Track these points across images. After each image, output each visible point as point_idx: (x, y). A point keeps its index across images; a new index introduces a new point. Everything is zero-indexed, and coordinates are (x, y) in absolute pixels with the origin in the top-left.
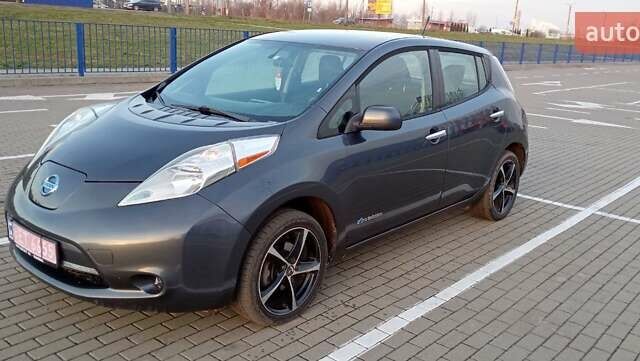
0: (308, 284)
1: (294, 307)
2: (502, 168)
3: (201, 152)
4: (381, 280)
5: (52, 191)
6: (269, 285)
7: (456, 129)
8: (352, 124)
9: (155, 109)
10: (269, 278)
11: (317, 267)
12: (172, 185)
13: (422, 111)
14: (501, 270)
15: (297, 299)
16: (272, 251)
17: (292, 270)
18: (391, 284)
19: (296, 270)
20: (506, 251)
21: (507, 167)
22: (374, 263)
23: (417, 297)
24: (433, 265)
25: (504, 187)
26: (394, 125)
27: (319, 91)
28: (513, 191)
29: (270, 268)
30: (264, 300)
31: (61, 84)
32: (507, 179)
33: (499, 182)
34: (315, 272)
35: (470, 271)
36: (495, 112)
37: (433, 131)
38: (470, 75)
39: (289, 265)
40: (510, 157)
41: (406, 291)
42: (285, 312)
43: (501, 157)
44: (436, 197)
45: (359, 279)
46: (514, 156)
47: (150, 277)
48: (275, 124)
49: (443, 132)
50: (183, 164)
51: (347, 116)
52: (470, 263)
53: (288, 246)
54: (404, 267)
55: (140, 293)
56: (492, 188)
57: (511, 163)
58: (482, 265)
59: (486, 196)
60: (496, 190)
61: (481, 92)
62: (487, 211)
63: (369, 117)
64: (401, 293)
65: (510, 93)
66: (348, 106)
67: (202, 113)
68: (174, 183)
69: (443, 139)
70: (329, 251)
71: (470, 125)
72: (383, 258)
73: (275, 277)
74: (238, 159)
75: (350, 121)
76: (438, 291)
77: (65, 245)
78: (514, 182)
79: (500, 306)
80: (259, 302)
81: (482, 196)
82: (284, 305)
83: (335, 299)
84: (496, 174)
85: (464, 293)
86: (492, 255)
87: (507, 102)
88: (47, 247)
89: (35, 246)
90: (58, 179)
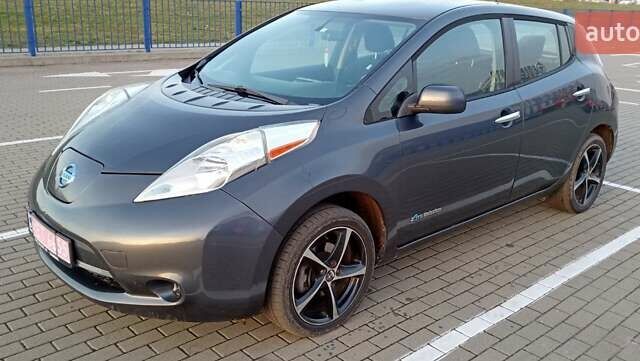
0: (352, 289)
1: (335, 317)
2: (586, 154)
3: (229, 140)
4: (439, 284)
5: (69, 181)
6: (306, 292)
7: (535, 109)
8: (407, 106)
9: (190, 90)
10: (306, 283)
11: (363, 271)
12: (195, 179)
13: (492, 89)
14: (580, 275)
15: (339, 306)
16: (308, 254)
17: (332, 275)
18: (450, 289)
19: (337, 274)
20: (588, 250)
21: (591, 153)
22: (432, 262)
23: (480, 306)
24: (501, 267)
25: (588, 176)
26: (456, 108)
27: (368, 68)
28: (598, 181)
29: (307, 272)
30: (299, 309)
31: (127, 60)
32: (592, 165)
33: (581, 169)
34: (360, 276)
35: (543, 275)
36: (579, 89)
37: (504, 113)
38: (551, 47)
39: (329, 269)
40: (595, 142)
41: (468, 298)
42: (326, 321)
43: (585, 142)
44: (508, 186)
45: (414, 282)
46: (600, 139)
47: (168, 283)
48: (316, 107)
49: (516, 114)
50: (207, 154)
51: (402, 97)
52: (545, 264)
53: (329, 247)
54: (466, 268)
55: (158, 301)
56: (574, 177)
57: (597, 148)
58: (558, 267)
59: (566, 185)
60: (578, 178)
61: (563, 66)
62: (566, 203)
63: (427, 98)
64: (460, 301)
65: (596, 67)
66: (402, 85)
67: (240, 94)
68: (197, 175)
69: (515, 122)
70: (377, 252)
71: (552, 104)
72: (443, 257)
73: (313, 283)
74: (269, 149)
75: (404, 103)
76: (506, 299)
77: (79, 244)
78: (600, 169)
79: (580, 320)
80: (293, 311)
81: (561, 185)
82: (324, 313)
83: (384, 305)
84: (578, 161)
85: (536, 303)
86: (571, 255)
87: (594, 77)
88: (61, 244)
89: (51, 243)
90: (75, 169)
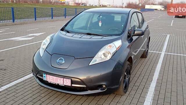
1: (127, 88)
5: (63, 63)
16: (125, 73)
52: (151, 70)
55: (99, 91)
74: (117, 48)
88: (66, 81)
89: (60, 81)
90: (63, 59)
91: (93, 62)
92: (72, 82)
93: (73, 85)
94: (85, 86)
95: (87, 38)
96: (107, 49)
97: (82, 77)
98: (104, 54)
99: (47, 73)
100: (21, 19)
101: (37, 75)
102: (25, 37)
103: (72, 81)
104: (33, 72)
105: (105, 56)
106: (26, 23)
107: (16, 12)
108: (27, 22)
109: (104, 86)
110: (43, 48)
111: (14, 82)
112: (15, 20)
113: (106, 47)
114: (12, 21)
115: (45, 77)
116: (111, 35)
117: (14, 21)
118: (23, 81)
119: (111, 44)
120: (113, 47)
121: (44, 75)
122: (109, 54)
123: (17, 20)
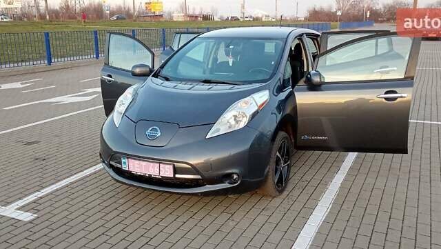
1: (284, 185)
5: (158, 136)
11: (289, 162)
16: (278, 154)
17: (282, 164)
27: (273, 63)
39: (282, 161)
67: (206, 83)
74: (258, 105)
80: (275, 183)
88: (164, 168)
89: (153, 170)
90: (158, 129)
91: (213, 133)
92: (176, 171)
93: (177, 176)
94: (199, 177)
95: (203, 89)
96: (240, 109)
97: (195, 161)
98: (235, 117)
99: (129, 156)
100: (64, 57)
101: (111, 162)
102: (79, 96)
103: (175, 168)
104: (101, 157)
105: (237, 122)
106: (76, 65)
107: (54, 42)
108: (79, 63)
109: (235, 177)
110: (120, 111)
111: (65, 181)
112: (53, 61)
113: (239, 104)
114: (46, 62)
115: (125, 163)
116: (250, 83)
117: (50, 62)
118: (82, 179)
119: (248, 98)
120: (251, 104)
121: (123, 161)
122: (243, 117)
123: (56, 60)
